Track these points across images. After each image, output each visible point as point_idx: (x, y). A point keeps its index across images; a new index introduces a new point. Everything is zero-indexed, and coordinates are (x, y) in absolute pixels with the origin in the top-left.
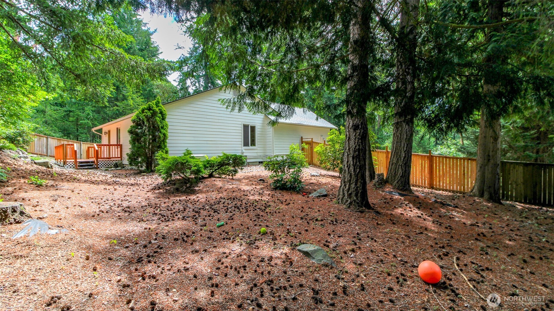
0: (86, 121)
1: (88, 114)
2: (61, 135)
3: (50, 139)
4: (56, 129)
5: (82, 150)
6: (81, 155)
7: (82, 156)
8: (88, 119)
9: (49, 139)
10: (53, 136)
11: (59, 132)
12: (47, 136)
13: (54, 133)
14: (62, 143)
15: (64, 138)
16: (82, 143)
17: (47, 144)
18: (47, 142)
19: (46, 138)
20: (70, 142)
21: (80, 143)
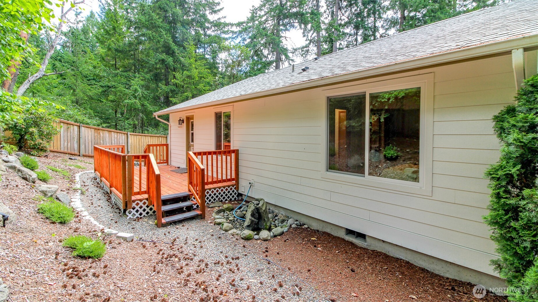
0: (133, 101)
1: (136, 91)
2: (99, 121)
3: (83, 128)
4: (92, 111)
5: (129, 144)
6: (128, 152)
8: (135, 97)
9: (83, 129)
10: (88, 124)
11: (96, 116)
12: (78, 124)
13: (89, 118)
14: (101, 134)
15: (103, 127)
16: (129, 133)
17: (78, 136)
18: (78, 133)
19: (78, 127)
20: (113, 133)
21: (127, 134)
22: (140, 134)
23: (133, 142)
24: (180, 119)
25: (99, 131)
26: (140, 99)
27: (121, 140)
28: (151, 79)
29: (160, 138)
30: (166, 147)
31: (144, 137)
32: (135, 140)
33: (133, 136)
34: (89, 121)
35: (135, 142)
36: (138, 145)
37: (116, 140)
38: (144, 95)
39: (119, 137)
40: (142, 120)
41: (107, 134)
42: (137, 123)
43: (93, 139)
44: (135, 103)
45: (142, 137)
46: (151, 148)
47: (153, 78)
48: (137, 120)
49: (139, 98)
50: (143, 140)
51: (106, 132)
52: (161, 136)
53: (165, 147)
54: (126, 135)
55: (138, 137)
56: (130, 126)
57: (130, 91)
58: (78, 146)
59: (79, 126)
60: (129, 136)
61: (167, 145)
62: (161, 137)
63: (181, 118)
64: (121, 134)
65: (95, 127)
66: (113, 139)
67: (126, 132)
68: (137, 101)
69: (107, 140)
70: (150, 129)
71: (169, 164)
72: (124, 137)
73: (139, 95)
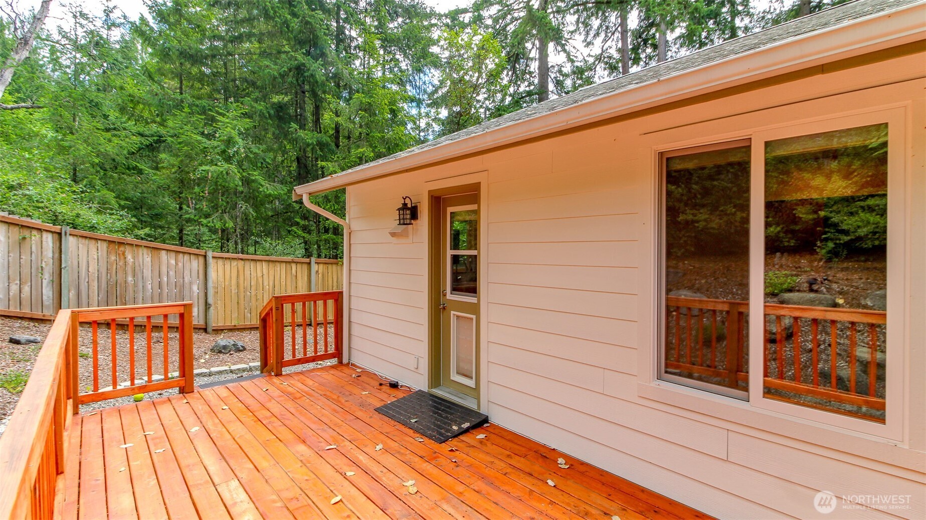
0: (223, 166)
1: (229, 142)
2: (126, 219)
3: (71, 239)
4: (110, 196)
5: (210, 284)
6: (207, 306)
7: (212, 310)
8: (228, 159)
9: (71, 243)
10: (93, 228)
11: (122, 208)
12: (57, 228)
13: (99, 212)
14: (129, 257)
15: (137, 237)
16: (210, 254)
17: (57, 264)
18: (57, 255)
19: (56, 236)
20: (164, 252)
21: (205, 257)
22: (240, 256)
23: (221, 279)
24: (405, 205)
25: (122, 249)
26: (240, 165)
27: (187, 273)
28: (270, 115)
29: (294, 266)
30: (336, 301)
31: (252, 264)
32: (228, 272)
33: (220, 262)
34: (95, 219)
35: (227, 277)
36: (234, 287)
37: (172, 273)
38: (252, 156)
39: (180, 265)
40: (246, 218)
41: (145, 258)
42: (230, 224)
43: (104, 271)
44: (227, 174)
45: (247, 263)
46: (287, 307)
47: (272, 112)
48: (231, 218)
49: (238, 162)
50: (247, 272)
51: (145, 250)
52: (296, 260)
53: (331, 303)
54: (201, 259)
55: (234, 263)
56: (214, 237)
57: (215, 143)
58: (56, 295)
59: (60, 234)
60: (211, 261)
61: (337, 297)
62: (297, 263)
63: (407, 201)
64: (186, 257)
65: (115, 237)
66: (164, 269)
67: (202, 252)
68: (233, 168)
69: (147, 273)
70: (267, 243)
71: (345, 361)
72: (196, 264)
73: (237, 152)
